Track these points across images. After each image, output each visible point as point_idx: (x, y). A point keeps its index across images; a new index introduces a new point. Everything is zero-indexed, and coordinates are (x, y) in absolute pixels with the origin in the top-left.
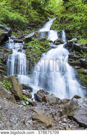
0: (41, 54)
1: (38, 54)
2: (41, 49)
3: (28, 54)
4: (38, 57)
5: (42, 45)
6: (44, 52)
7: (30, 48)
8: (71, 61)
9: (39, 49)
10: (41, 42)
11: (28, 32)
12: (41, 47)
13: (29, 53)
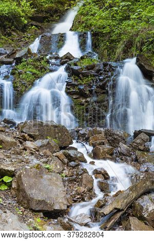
0: (34, 81)
1: (29, 81)
2: (34, 74)
3: (15, 83)
4: (30, 85)
5: (37, 68)
6: (39, 78)
7: (20, 73)
8: (69, 89)
9: (31, 74)
10: (36, 64)
11: (29, 35)
12: (34, 71)
13: (17, 80)
